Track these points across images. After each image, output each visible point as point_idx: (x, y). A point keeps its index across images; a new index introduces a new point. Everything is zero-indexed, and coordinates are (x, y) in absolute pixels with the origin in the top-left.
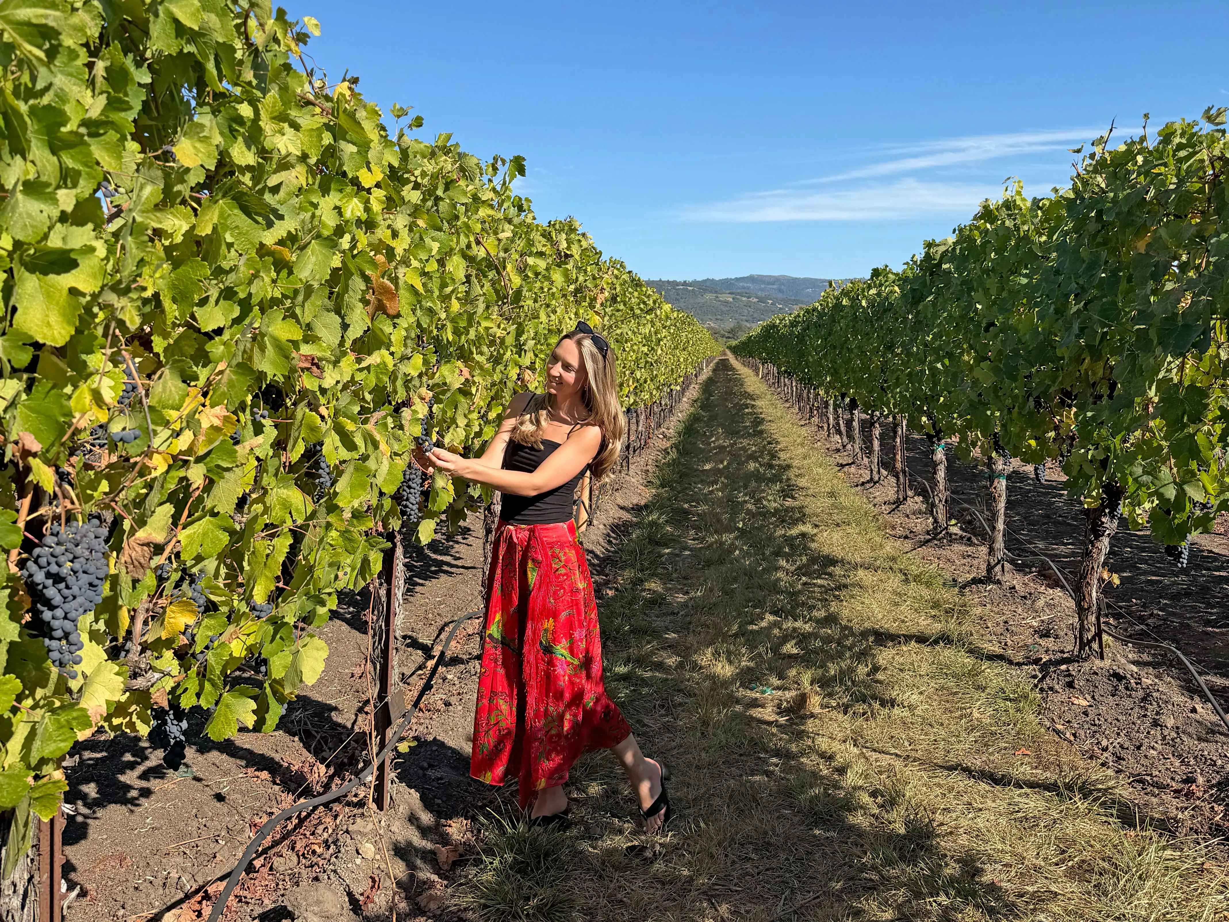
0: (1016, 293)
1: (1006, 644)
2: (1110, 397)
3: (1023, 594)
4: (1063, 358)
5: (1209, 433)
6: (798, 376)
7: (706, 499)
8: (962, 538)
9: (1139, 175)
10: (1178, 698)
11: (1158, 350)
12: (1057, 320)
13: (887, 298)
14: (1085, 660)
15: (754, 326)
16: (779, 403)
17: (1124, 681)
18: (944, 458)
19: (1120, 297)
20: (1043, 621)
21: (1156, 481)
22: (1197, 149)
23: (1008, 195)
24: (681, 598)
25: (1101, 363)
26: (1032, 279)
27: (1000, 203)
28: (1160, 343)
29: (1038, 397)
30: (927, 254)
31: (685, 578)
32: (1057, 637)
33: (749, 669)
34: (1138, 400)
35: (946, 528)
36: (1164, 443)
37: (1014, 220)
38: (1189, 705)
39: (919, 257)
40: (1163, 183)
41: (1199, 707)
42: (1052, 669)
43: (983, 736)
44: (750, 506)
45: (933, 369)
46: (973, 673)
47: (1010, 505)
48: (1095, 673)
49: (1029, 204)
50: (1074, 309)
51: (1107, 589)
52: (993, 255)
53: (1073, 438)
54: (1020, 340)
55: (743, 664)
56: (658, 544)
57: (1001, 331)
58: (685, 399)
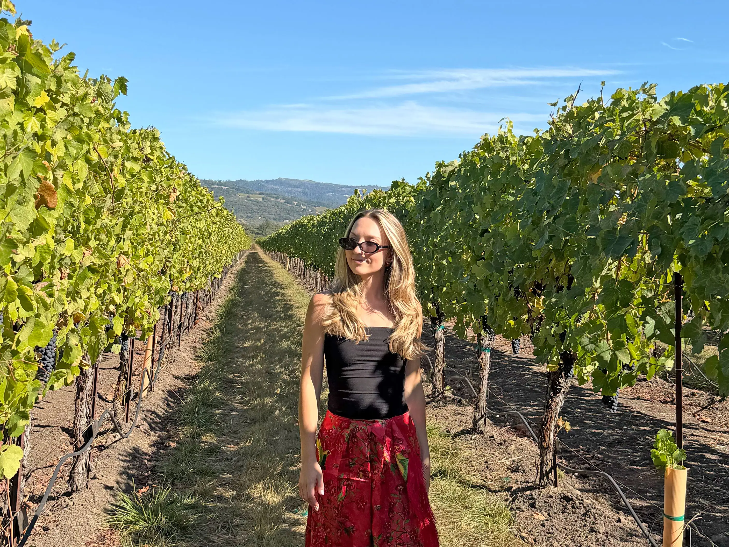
0: (504, 208)
1: (486, 478)
2: (569, 288)
3: (499, 442)
4: (537, 258)
5: (635, 315)
6: (323, 269)
7: (248, 370)
8: (454, 400)
9: (595, 127)
10: (609, 513)
11: (602, 254)
12: (534, 229)
13: (404, 206)
14: (544, 487)
15: (280, 224)
16: (305, 292)
17: (571, 502)
18: (443, 336)
19: (578, 215)
20: (514, 461)
21: (597, 349)
22: (635, 112)
23: (502, 132)
24: (233, 448)
25: (563, 263)
26: (517, 197)
27: (496, 137)
28: (603, 250)
29: (518, 288)
30: (438, 172)
31: (235, 433)
32: (524, 472)
33: (292, 498)
34: (587, 290)
35: (442, 393)
36: (604, 322)
37: (506, 151)
38: (616, 517)
39: (431, 175)
40: (611, 134)
41: (622, 518)
42: (520, 494)
43: (469, 541)
44: (285, 376)
45: (439, 265)
46: (462, 498)
47: (491, 376)
48: (551, 497)
49: (517, 140)
50: (546, 222)
51: (562, 434)
52: (489, 177)
53: (541, 319)
54: (506, 244)
55: (288, 494)
56: (210, 406)
57: (493, 236)
58: (222, 287)
